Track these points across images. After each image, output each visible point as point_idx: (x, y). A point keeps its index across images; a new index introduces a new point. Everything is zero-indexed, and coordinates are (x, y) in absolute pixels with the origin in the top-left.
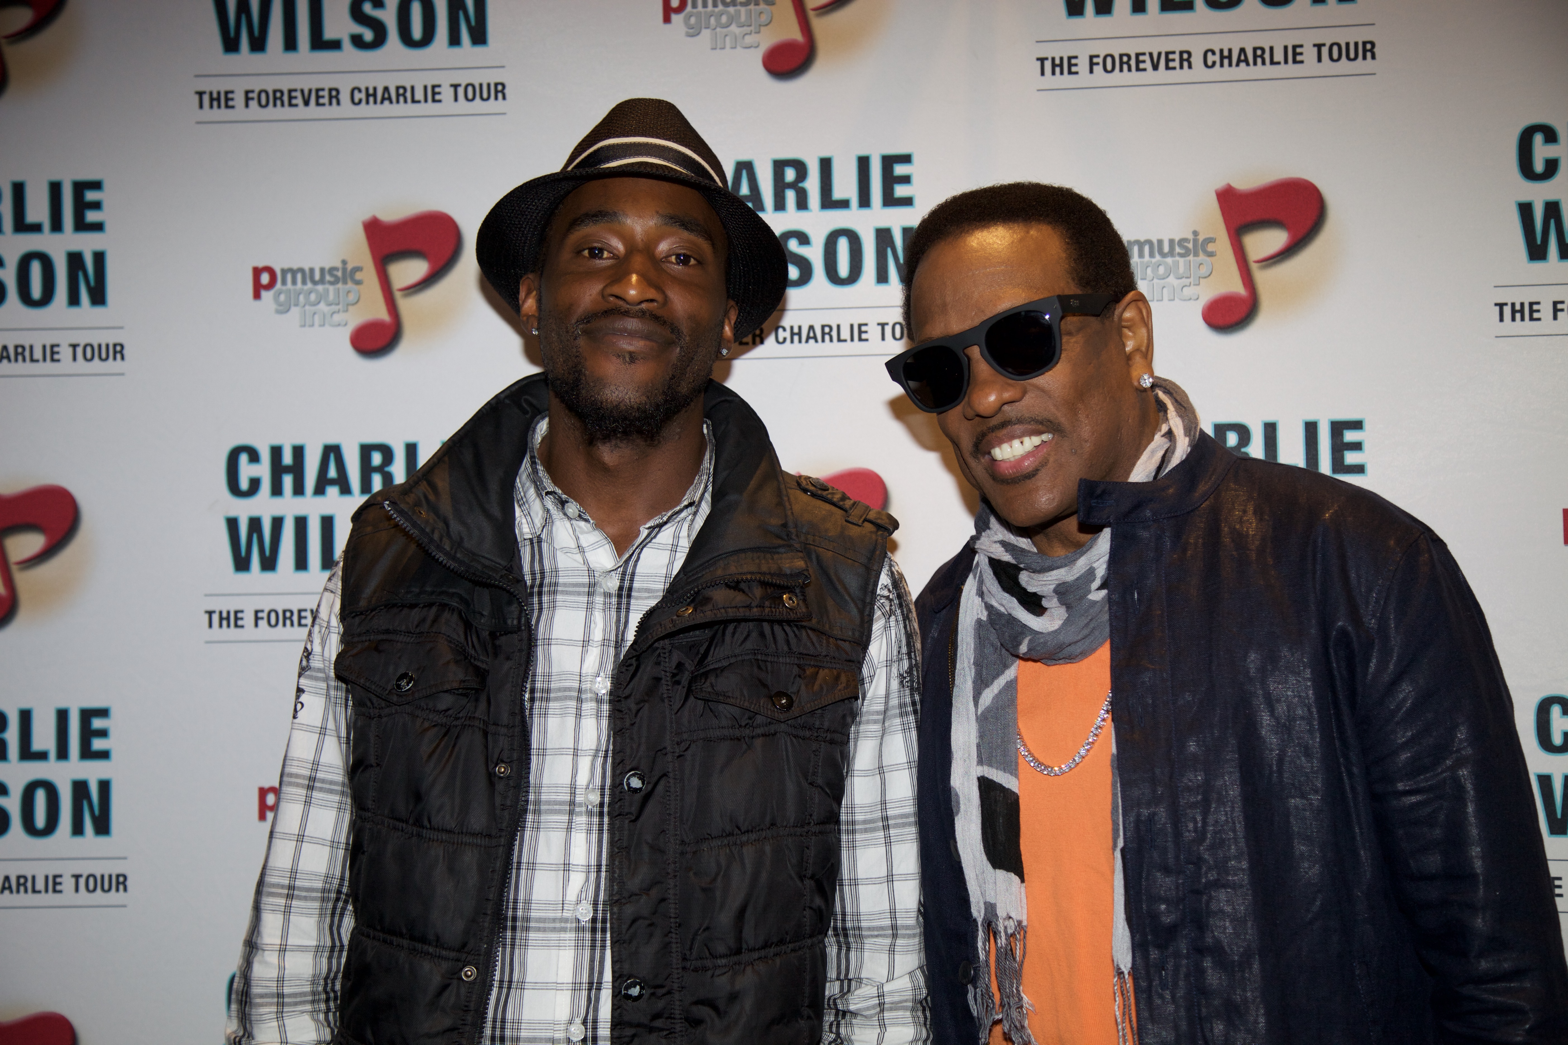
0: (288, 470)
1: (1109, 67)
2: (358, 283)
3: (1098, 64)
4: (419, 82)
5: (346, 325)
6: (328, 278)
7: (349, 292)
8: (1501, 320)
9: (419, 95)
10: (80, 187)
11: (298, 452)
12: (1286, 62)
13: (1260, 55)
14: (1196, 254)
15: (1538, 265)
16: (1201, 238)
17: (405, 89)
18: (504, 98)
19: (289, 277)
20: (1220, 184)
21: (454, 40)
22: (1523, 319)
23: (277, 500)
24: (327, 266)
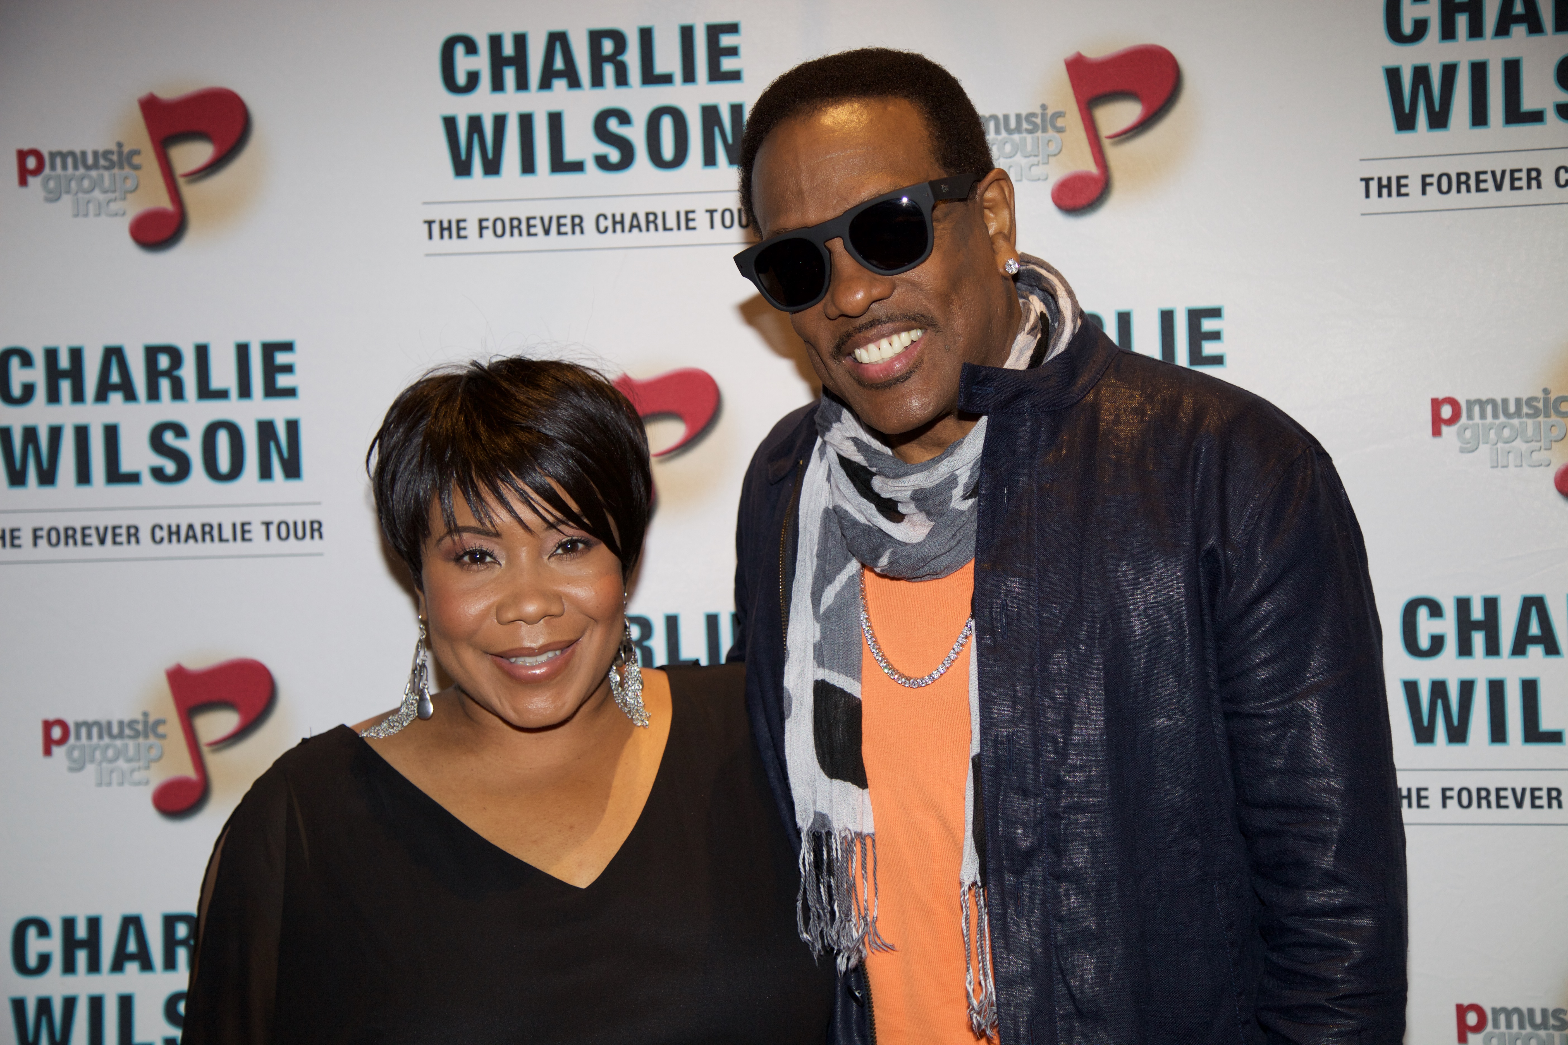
0: (65, 374)
5: (124, 214)
6: (102, 162)
7: (126, 178)
8: (1367, 195)
11: (76, 355)
14: (1044, 130)
15: (1406, 136)
16: (1050, 112)
19: (58, 161)
20: (1070, 53)
22: (1390, 195)
23: (54, 408)
24: (101, 149)
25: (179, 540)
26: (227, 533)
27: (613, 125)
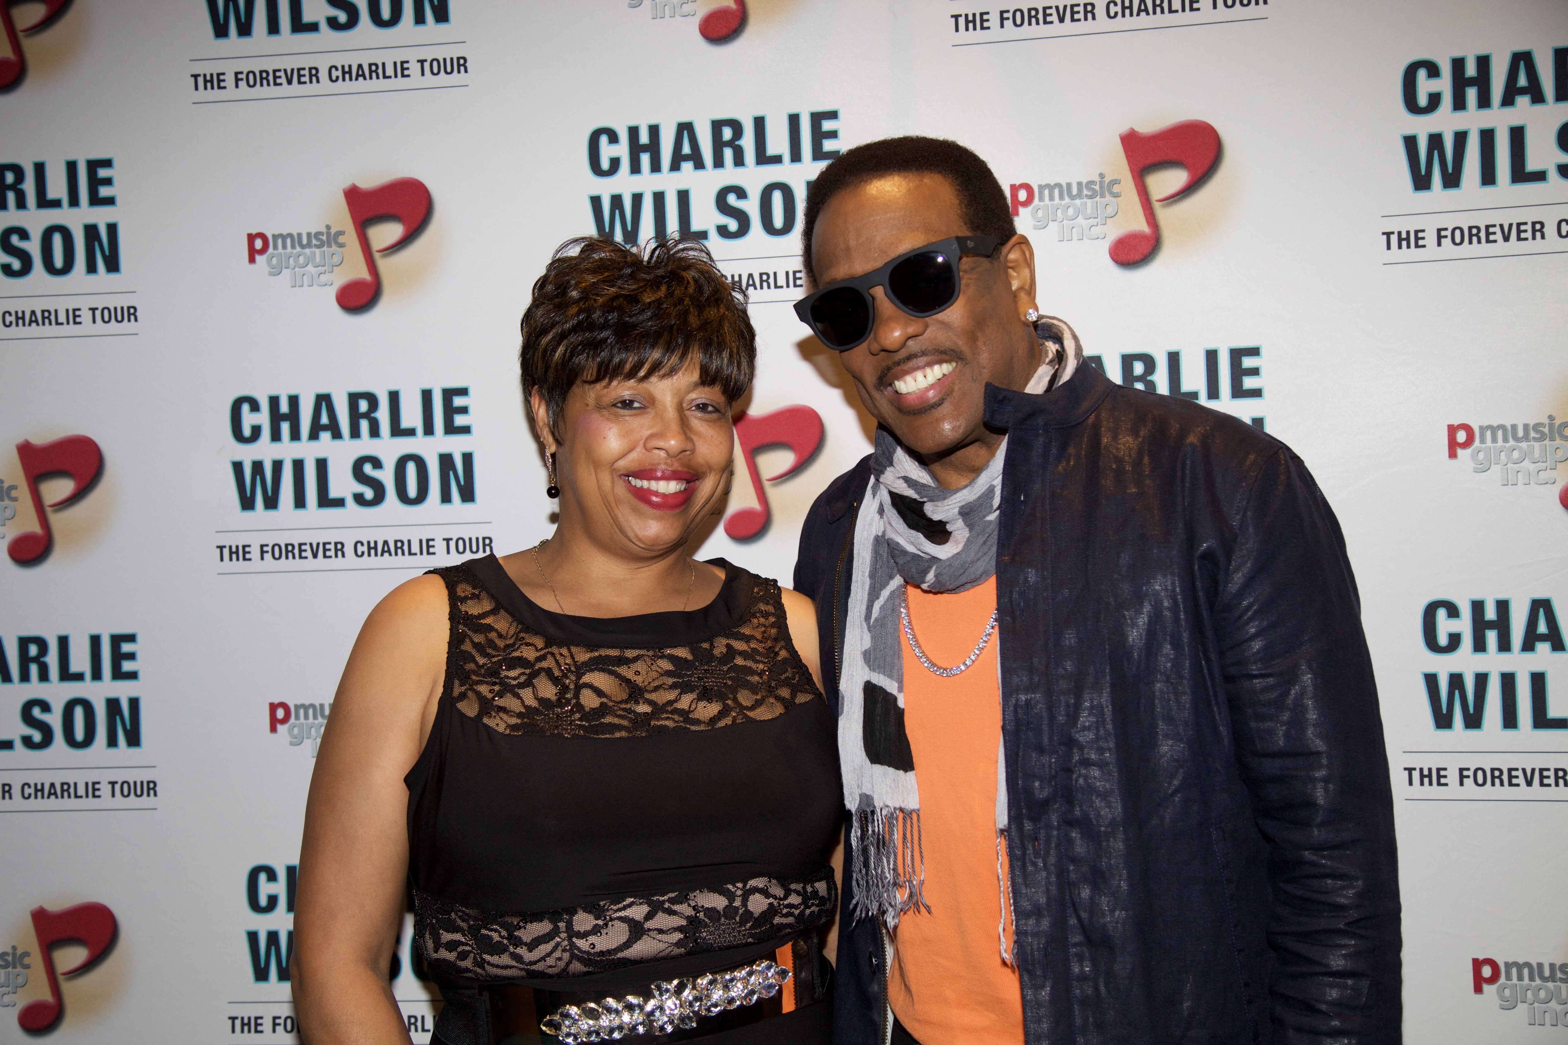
0: (285, 417)
1: (1019, 22)
2: (341, 246)
3: (1008, 19)
4: (389, 58)
5: (332, 284)
6: (314, 242)
7: (333, 254)
8: (1389, 248)
9: (390, 71)
10: (93, 165)
11: (294, 401)
12: (1183, 10)
13: (1160, 5)
14: (1102, 196)
15: (1423, 195)
16: (1107, 180)
17: (377, 65)
18: (466, 71)
19: (280, 242)
20: (1124, 129)
21: (420, 19)
22: (1408, 247)
23: (276, 445)
24: (313, 231)
25: (376, 555)
26: (415, 548)
27: (732, 199)
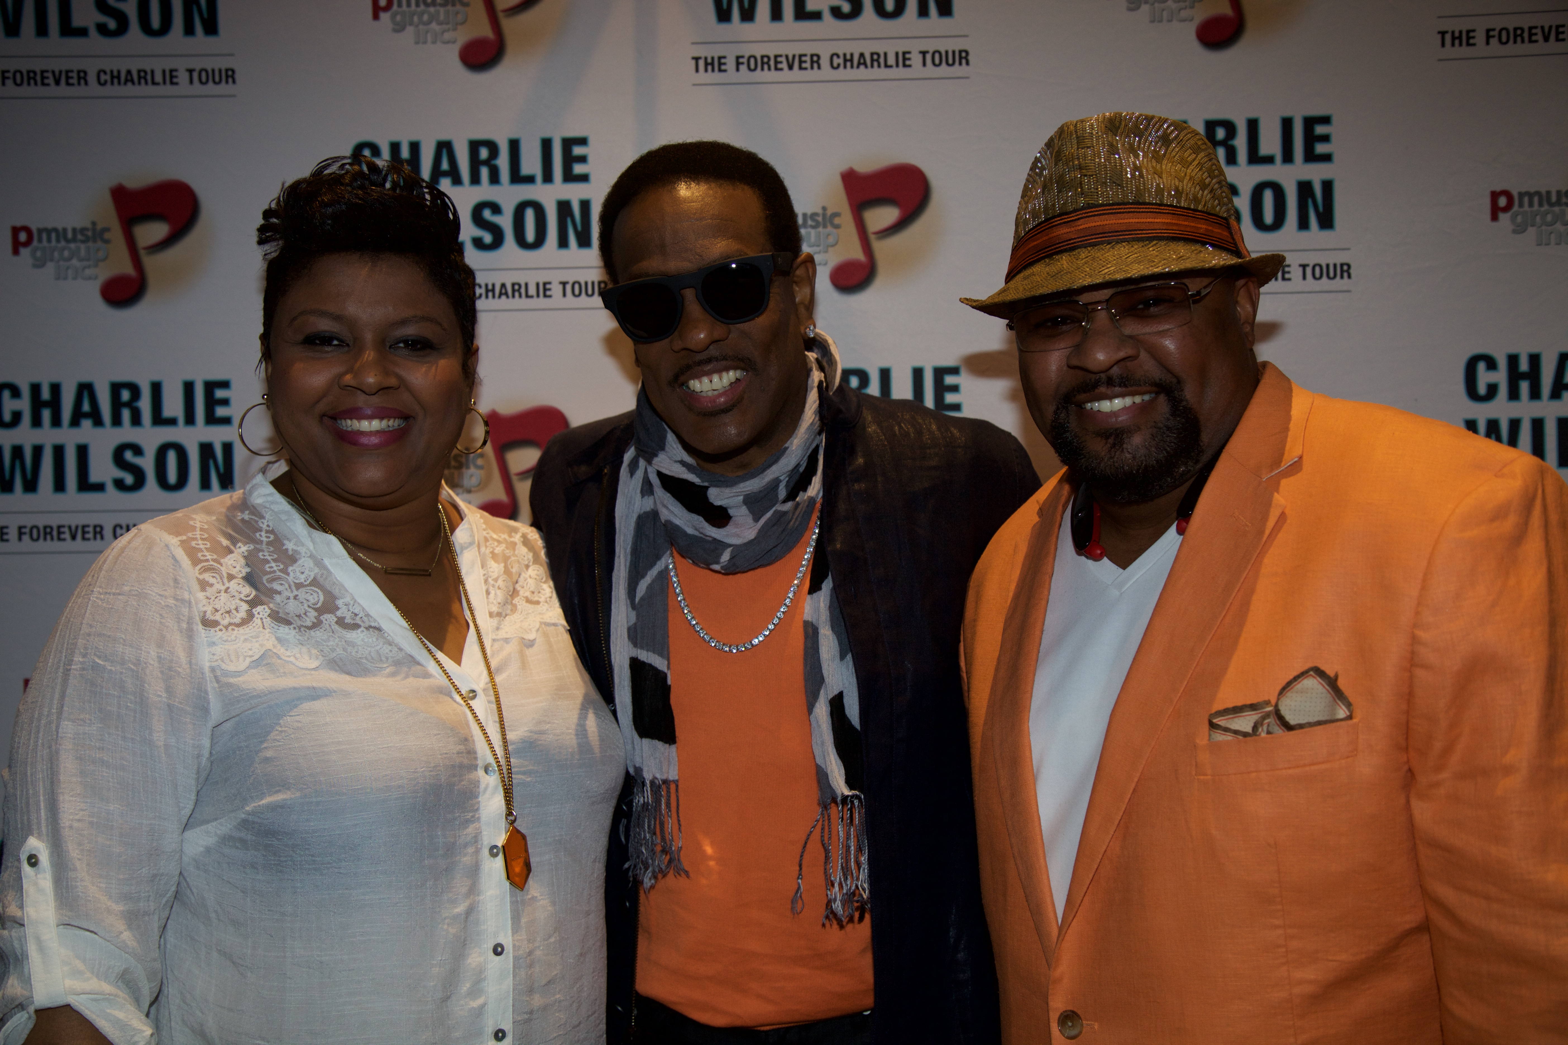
0: (46, 404)
1: (752, 66)
2: (107, 242)
4: (158, 66)
5: (96, 278)
6: (79, 237)
7: (98, 250)
9: (158, 78)
11: (56, 389)
13: (877, 60)
14: (825, 226)
16: (829, 212)
17: (146, 72)
18: (234, 82)
19: (44, 236)
20: (844, 167)
21: (189, 30)
23: (37, 432)
24: (79, 225)
27: (487, 214)
